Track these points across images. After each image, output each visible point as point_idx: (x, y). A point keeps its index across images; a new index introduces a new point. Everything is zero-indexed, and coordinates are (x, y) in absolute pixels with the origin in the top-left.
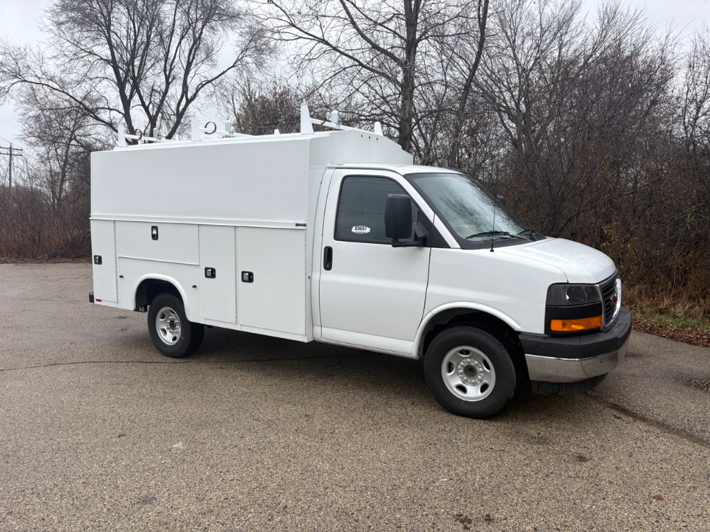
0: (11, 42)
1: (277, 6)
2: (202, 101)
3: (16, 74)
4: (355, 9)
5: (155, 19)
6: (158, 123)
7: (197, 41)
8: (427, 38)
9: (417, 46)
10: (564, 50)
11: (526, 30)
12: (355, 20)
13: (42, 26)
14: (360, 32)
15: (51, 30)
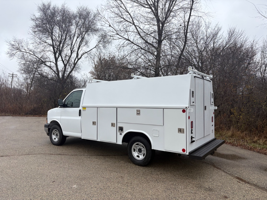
0: (17, 38)
1: (112, 27)
2: (83, 59)
3: (18, 49)
4: (140, 29)
5: (69, 31)
6: (67, 67)
7: (83, 39)
8: (165, 39)
9: (162, 42)
10: (215, 44)
11: (201, 37)
12: (140, 33)
13: (29, 32)
14: (141, 37)
15: (32, 34)
